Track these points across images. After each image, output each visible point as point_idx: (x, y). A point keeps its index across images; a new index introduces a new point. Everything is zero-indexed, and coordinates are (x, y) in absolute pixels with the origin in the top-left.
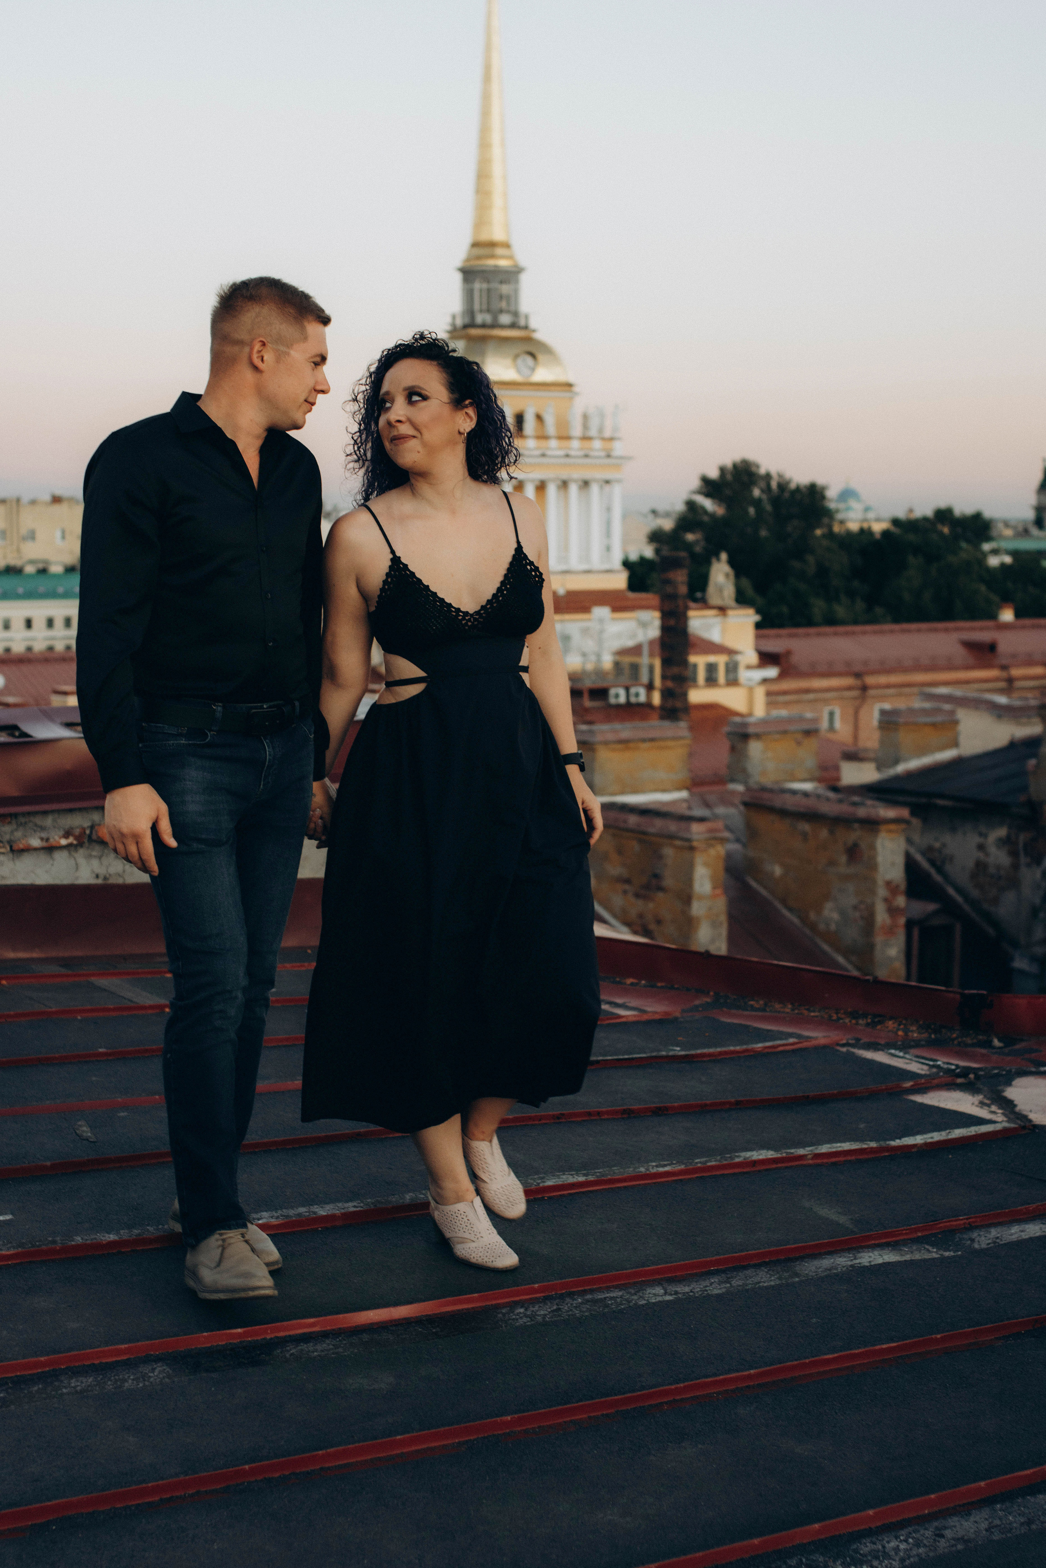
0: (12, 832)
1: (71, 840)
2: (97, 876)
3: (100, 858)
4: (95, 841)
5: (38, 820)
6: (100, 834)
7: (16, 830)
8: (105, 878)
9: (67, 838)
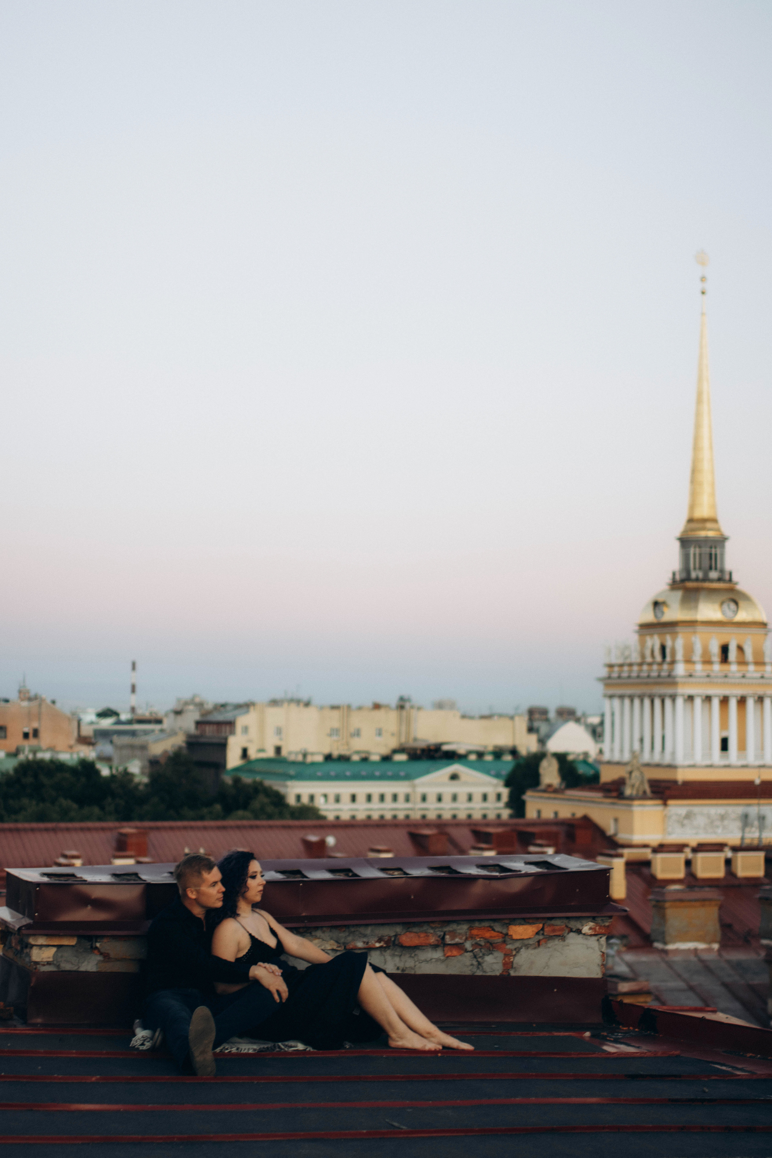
0: (346, 937)
1: (382, 944)
2: (398, 969)
3: (400, 956)
4: (397, 945)
5: (362, 930)
6: (400, 941)
7: (349, 936)
8: (403, 970)
9: (380, 942)
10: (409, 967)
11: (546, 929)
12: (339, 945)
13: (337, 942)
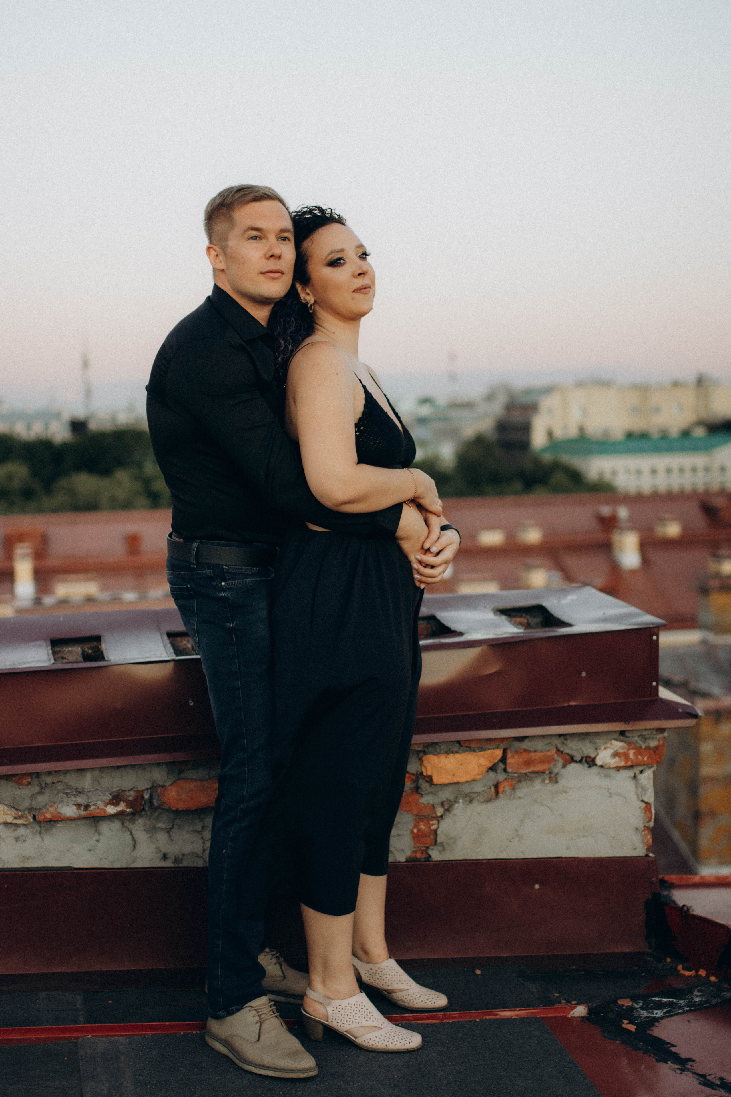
0: (33, 797)
1: (122, 807)
2: (165, 857)
3: (169, 831)
4: (159, 808)
5: (71, 780)
7: (41, 793)
8: (177, 860)
9: (116, 804)
10: (189, 854)
11: (509, 761)
12: (20, 813)
13: (13, 807)
